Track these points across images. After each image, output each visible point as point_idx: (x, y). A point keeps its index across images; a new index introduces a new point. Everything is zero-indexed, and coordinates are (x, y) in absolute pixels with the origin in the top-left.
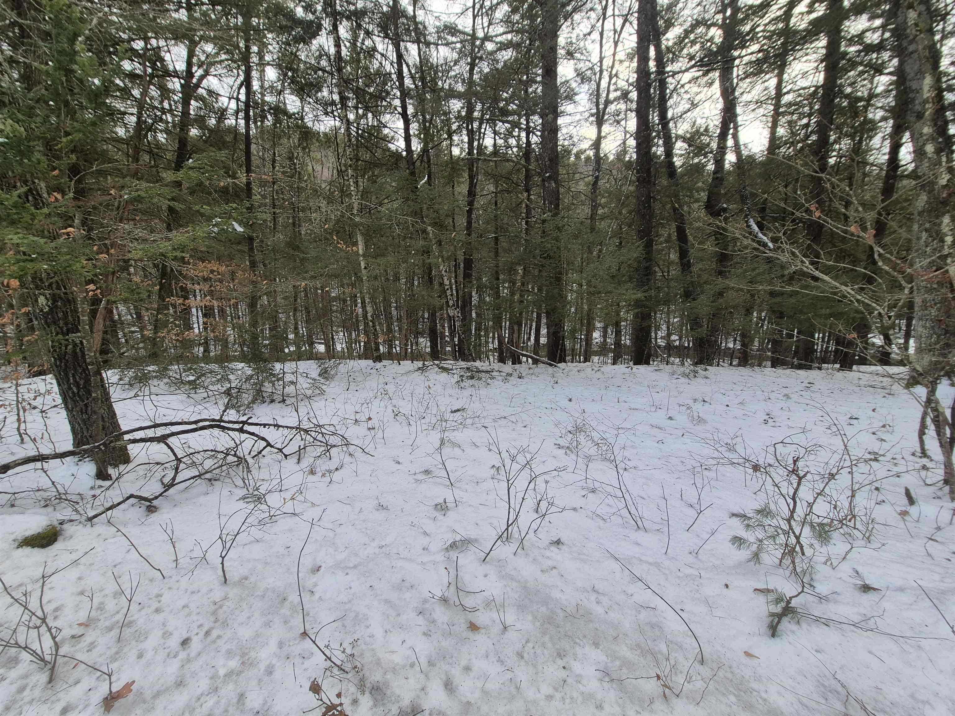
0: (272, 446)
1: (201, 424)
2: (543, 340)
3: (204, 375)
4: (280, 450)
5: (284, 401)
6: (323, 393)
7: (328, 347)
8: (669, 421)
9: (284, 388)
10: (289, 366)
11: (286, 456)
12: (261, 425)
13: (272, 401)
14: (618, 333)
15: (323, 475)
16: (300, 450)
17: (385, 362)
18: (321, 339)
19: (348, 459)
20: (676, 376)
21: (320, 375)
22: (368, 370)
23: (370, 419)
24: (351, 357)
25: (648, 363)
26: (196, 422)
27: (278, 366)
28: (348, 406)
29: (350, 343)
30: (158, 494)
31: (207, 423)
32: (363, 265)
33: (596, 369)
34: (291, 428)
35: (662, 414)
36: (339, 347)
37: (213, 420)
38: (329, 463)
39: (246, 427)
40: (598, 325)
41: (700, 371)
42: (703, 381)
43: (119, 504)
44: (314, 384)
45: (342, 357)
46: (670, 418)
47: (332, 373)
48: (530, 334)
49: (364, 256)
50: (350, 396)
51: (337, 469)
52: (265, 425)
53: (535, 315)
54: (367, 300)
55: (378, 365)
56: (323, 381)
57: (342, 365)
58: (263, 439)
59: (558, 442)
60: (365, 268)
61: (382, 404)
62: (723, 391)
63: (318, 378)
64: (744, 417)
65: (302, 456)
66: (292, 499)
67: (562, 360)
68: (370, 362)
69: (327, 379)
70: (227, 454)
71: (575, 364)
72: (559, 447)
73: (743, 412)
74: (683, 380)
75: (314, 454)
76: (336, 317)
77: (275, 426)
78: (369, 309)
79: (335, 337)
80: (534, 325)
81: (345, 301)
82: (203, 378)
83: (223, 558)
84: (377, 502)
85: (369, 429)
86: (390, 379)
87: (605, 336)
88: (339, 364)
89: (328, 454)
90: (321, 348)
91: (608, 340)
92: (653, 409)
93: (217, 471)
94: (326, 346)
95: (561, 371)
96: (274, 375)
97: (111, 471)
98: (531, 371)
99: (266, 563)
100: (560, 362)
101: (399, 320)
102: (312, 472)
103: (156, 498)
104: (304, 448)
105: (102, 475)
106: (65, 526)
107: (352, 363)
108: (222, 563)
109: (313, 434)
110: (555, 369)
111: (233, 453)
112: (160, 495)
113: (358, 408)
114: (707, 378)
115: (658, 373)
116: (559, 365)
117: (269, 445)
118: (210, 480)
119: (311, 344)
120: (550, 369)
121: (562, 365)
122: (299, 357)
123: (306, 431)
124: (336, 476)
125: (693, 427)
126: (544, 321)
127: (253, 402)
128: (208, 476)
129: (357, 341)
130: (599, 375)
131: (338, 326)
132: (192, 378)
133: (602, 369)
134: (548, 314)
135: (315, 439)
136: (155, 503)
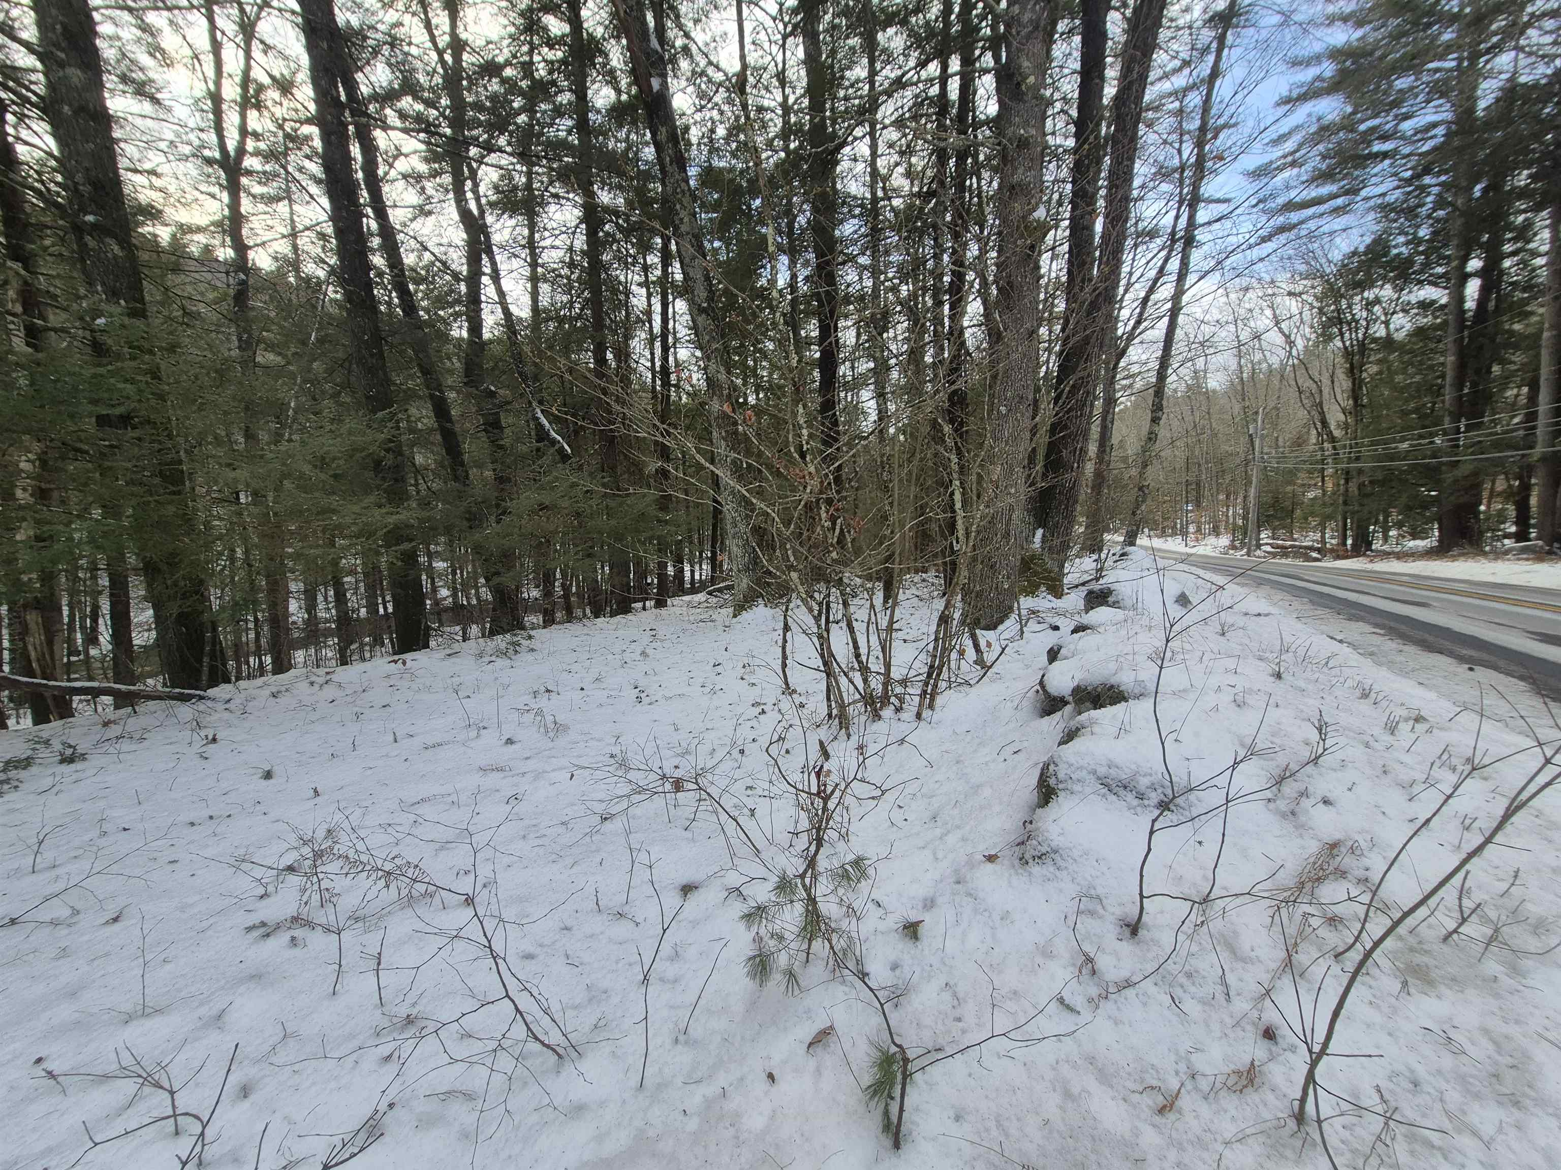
2: (141, 638)
8: (512, 748)
14: (340, 598)
20: (487, 659)
25: (427, 646)
33: (321, 680)
35: (490, 738)
40: (293, 587)
41: (523, 642)
42: (530, 657)
46: (510, 741)
48: (94, 628)
53: (104, 581)
59: (254, 919)
62: (565, 667)
64: (610, 701)
67: (219, 677)
71: (259, 681)
72: (266, 930)
73: (605, 693)
74: (501, 662)
80: (105, 606)
87: (311, 607)
91: (322, 614)
92: (473, 734)
95: (220, 706)
98: (114, 730)
100: (213, 683)
110: (201, 706)
114: (532, 650)
115: (453, 660)
116: (211, 692)
120: (185, 711)
121: (221, 691)
125: (551, 745)
126: (137, 589)
130: (330, 692)
133: (334, 677)
134: (150, 570)
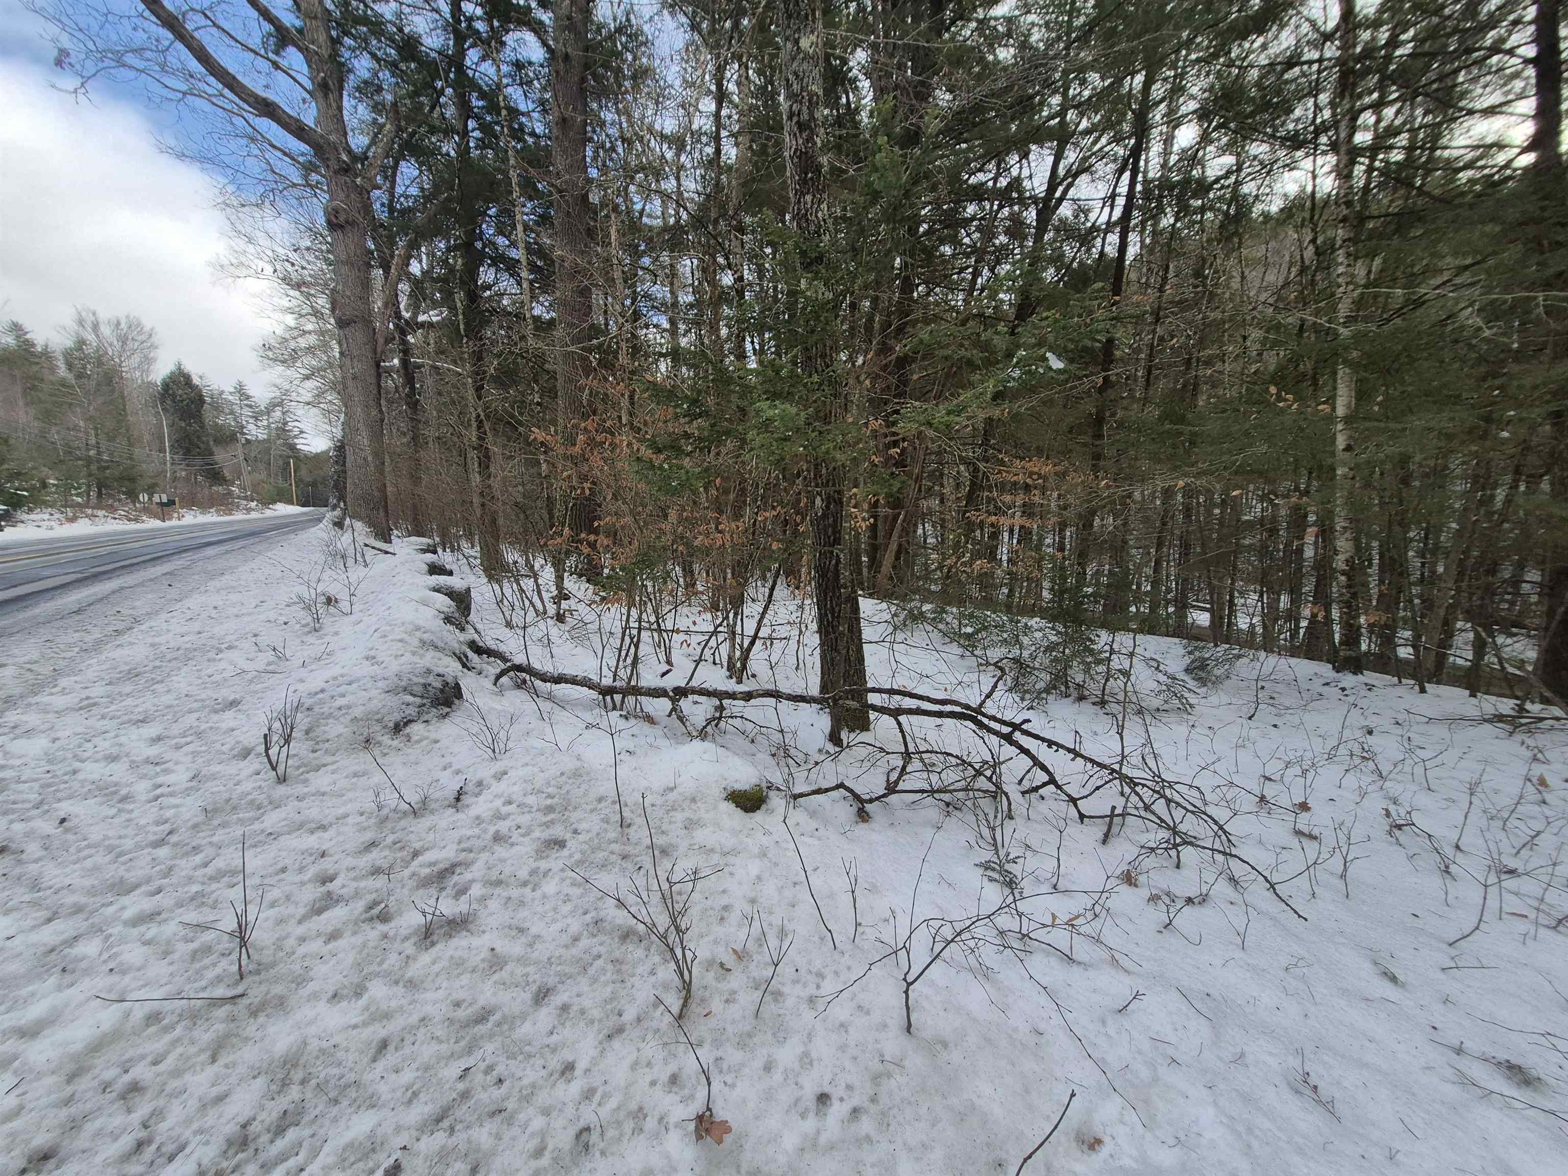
0: (1058, 787)
1: (948, 708)
3: (985, 628)
4: (1073, 801)
5: (1102, 703)
6: (1186, 708)
7: (1216, 620)
9: (1107, 680)
10: (1124, 640)
11: (1082, 817)
12: (1043, 740)
13: (1081, 698)
15: (1154, 899)
16: (1112, 816)
17: (1370, 677)
18: (1204, 602)
19: (1222, 888)
21: (1187, 670)
22: (1317, 687)
23: (1304, 807)
24: (1269, 644)
26: (943, 702)
27: (1103, 638)
28: (1244, 756)
29: (1271, 616)
30: (874, 796)
31: (958, 709)
32: (1341, 442)
34: (1099, 765)
36: (1243, 622)
37: (967, 707)
38: (1171, 873)
39: (1017, 735)
43: (827, 790)
44: (1172, 688)
45: (1248, 641)
47: (1217, 672)
49: (1348, 420)
50: (1253, 734)
51: (1189, 901)
52: (1050, 743)
54: (1340, 524)
55: (1349, 680)
56: (1191, 684)
57: (1244, 660)
58: (1044, 768)
60: (1348, 448)
61: (1351, 780)
63: (1182, 676)
65: (1115, 829)
66: (1070, 924)
68: (1325, 670)
69: (1203, 682)
70: (979, 773)
75: (1143, 838)
76: (1248, 563)
77: (1069, 750)
78: (1344, 545)
79: (1239, 601)
81: (1273, 531)
82: (984, 634)
83: (909, 984)
84: (1294, 1062)
85: (1299, 833)
86: (1382, 722)
88: (1239, 657)
89: (1173, 853)
90: (1202, 619)
93: (961, 795)
94: (1213, 616)
96: (1092, 652)
97: (844, 735)
99: (988, 1041)
101: (1429, 580)
102: (1129, 879)
103: (871, 801)
104: (1123, 815)
105: (835, 738)
106: (772, 794)
107: (1271, 662)
108: (906, 992)
109: (1146, 794)
111: (988, 773)
112: (877, 799)
113: (1273, 768)
117: (1052, 781)
118: (948, 804)
119: (1183, 606)
122: (1150, 626)
123: (1132, 783)
124: (1187, 918)
127: (1047, 691)
128: (946, 797)
129: (1292, 616)
131: (1248, 581)
132: (969, 630)
135: (1147, 808)
136: (868, 807)
